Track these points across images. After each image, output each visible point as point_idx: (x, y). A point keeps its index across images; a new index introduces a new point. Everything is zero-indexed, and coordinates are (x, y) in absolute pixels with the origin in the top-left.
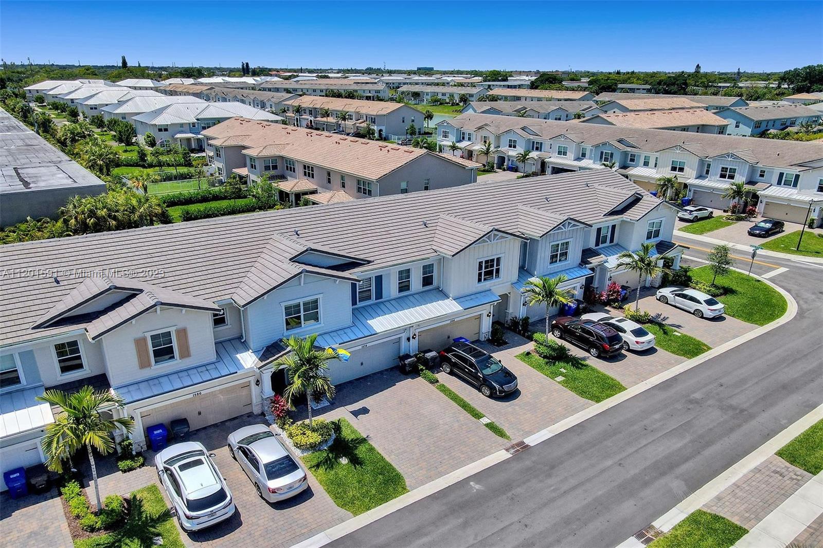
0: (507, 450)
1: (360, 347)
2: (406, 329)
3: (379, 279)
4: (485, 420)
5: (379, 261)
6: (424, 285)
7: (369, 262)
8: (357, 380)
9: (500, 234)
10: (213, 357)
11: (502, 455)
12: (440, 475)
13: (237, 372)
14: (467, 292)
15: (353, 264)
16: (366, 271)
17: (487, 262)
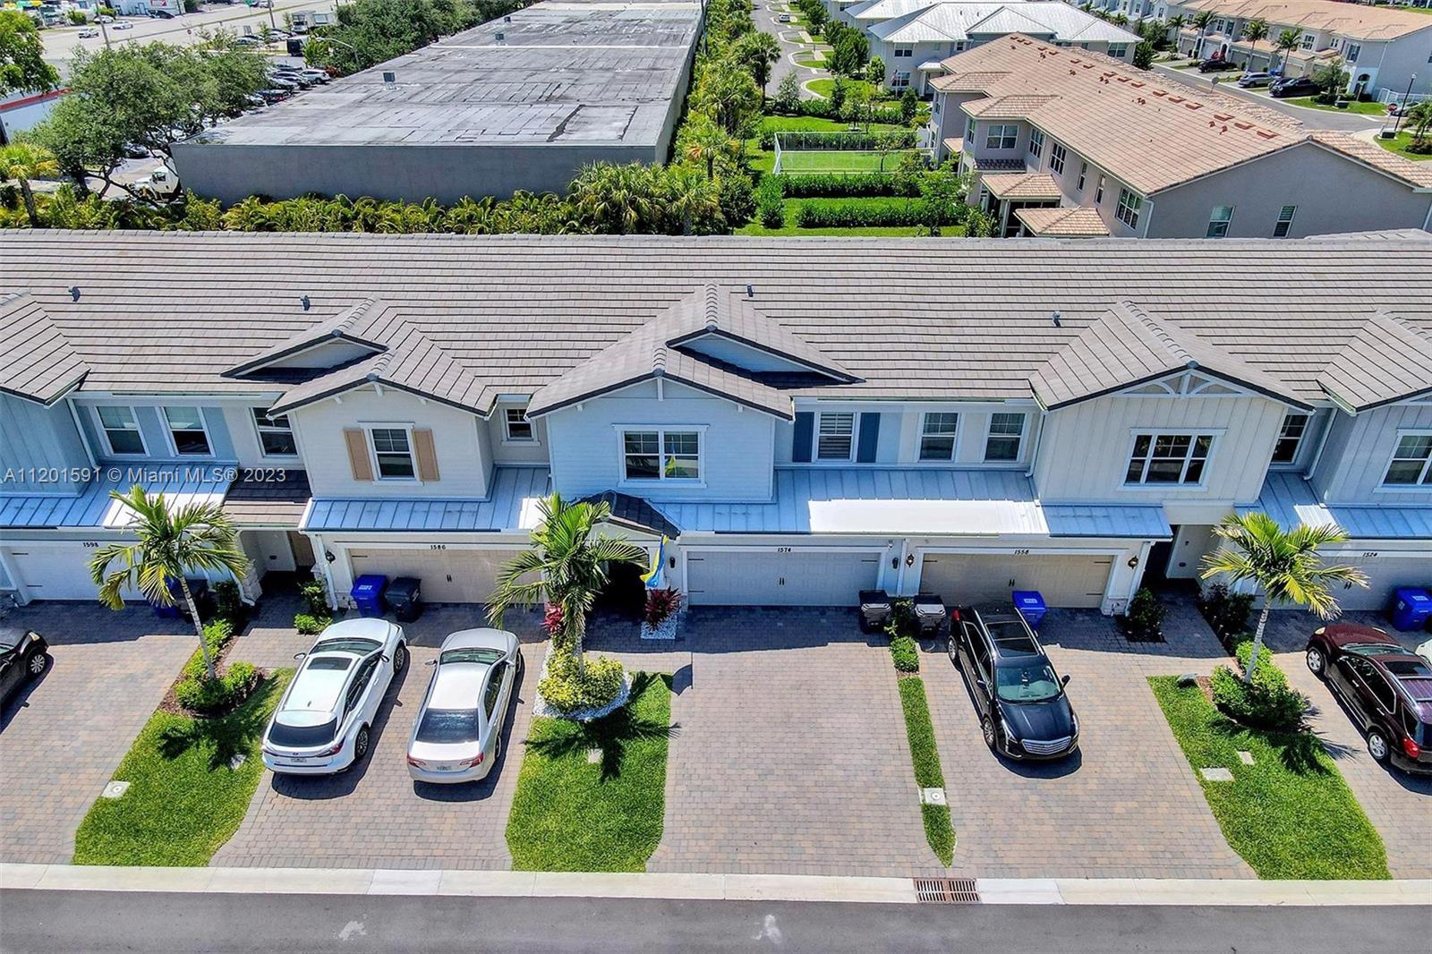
0: (919, 884)
1: (775, 549)
2: (891, 540)
3: (871, 423)
4: (935, 796)
5: (876, 383)
6: (988, 457)
7: (852, 380)
8: (765, 608)
9: (1214, 380)
10: (480, 491)
11: (901, 891)
12: (734, 867)
13: (499, 531)
14: (1085, 496)
15: (814, 377)
16: (838, 398)
17: (1165, 439)
